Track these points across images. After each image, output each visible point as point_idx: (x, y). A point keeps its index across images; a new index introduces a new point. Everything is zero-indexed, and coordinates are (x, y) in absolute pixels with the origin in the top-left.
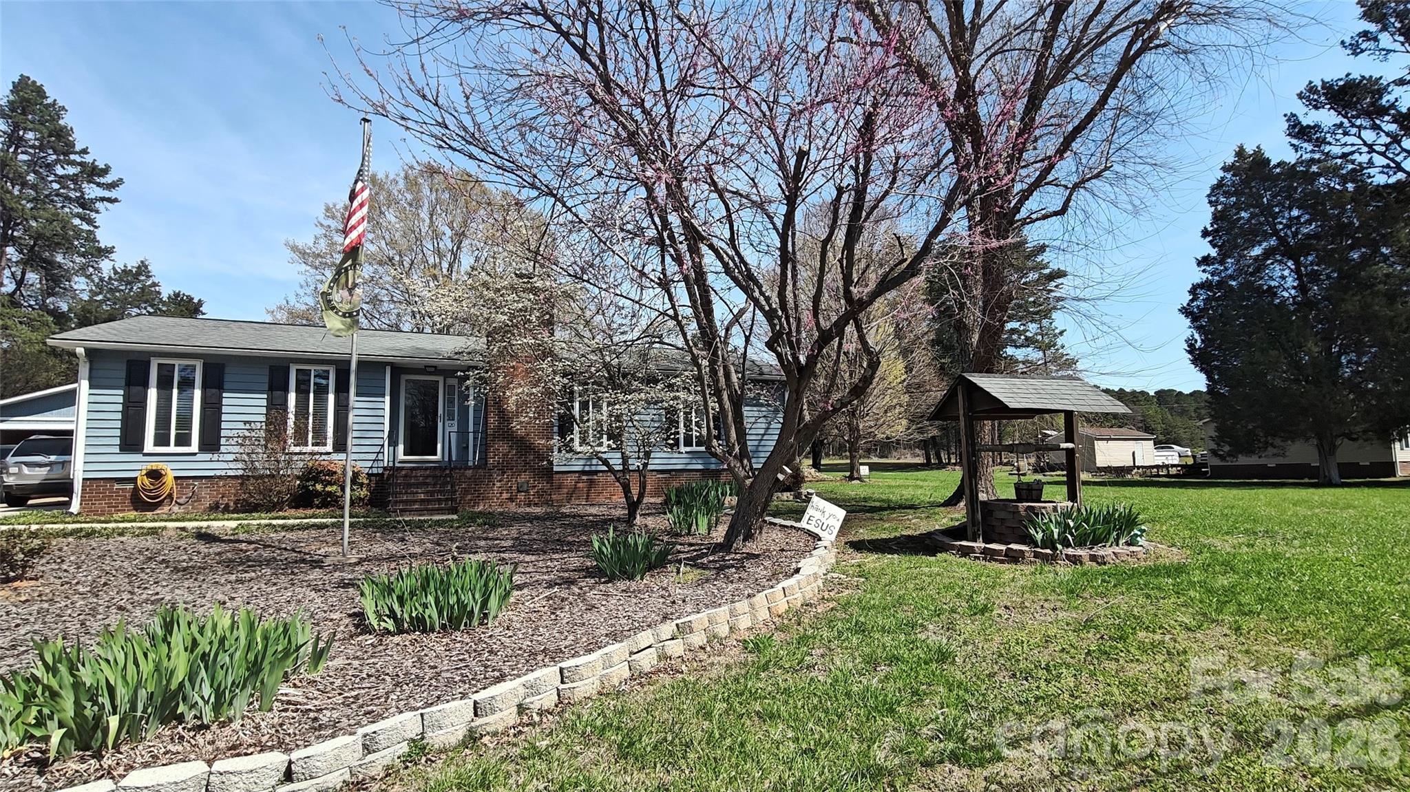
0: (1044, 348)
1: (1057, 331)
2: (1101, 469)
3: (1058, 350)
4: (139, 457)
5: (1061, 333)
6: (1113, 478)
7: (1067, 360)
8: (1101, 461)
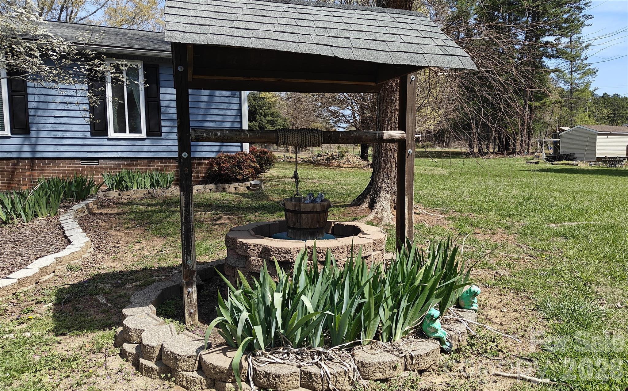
0: (572, 59)
1: (584, 45)
2: (600, 159)
3: (582, 60)
5: (587, 47)
6: (606, 167)
7: (589, 69)
8: (599, 153)
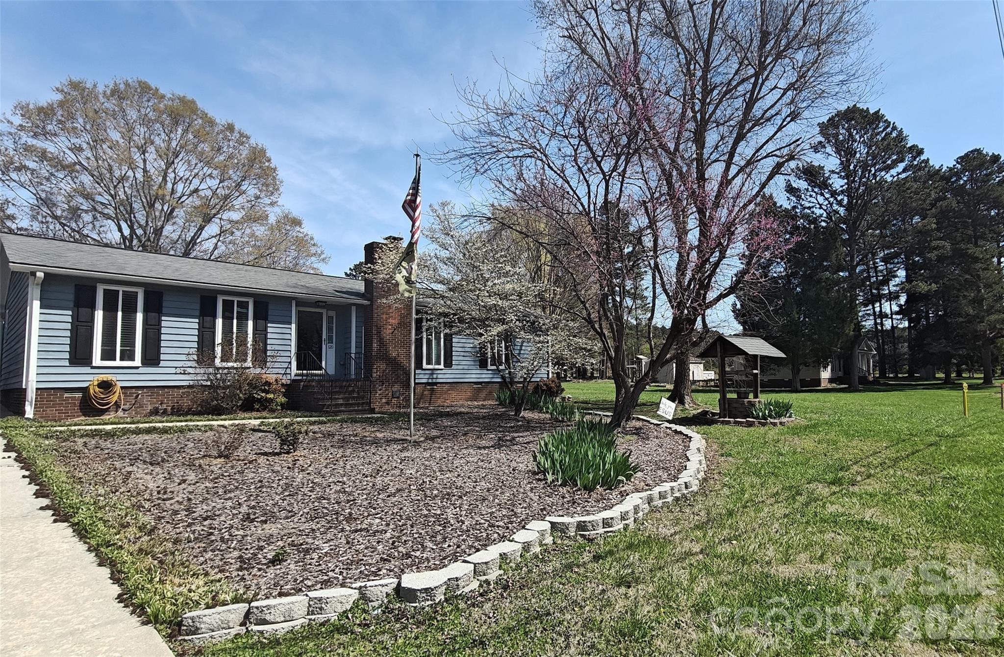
4: (87, 370)
